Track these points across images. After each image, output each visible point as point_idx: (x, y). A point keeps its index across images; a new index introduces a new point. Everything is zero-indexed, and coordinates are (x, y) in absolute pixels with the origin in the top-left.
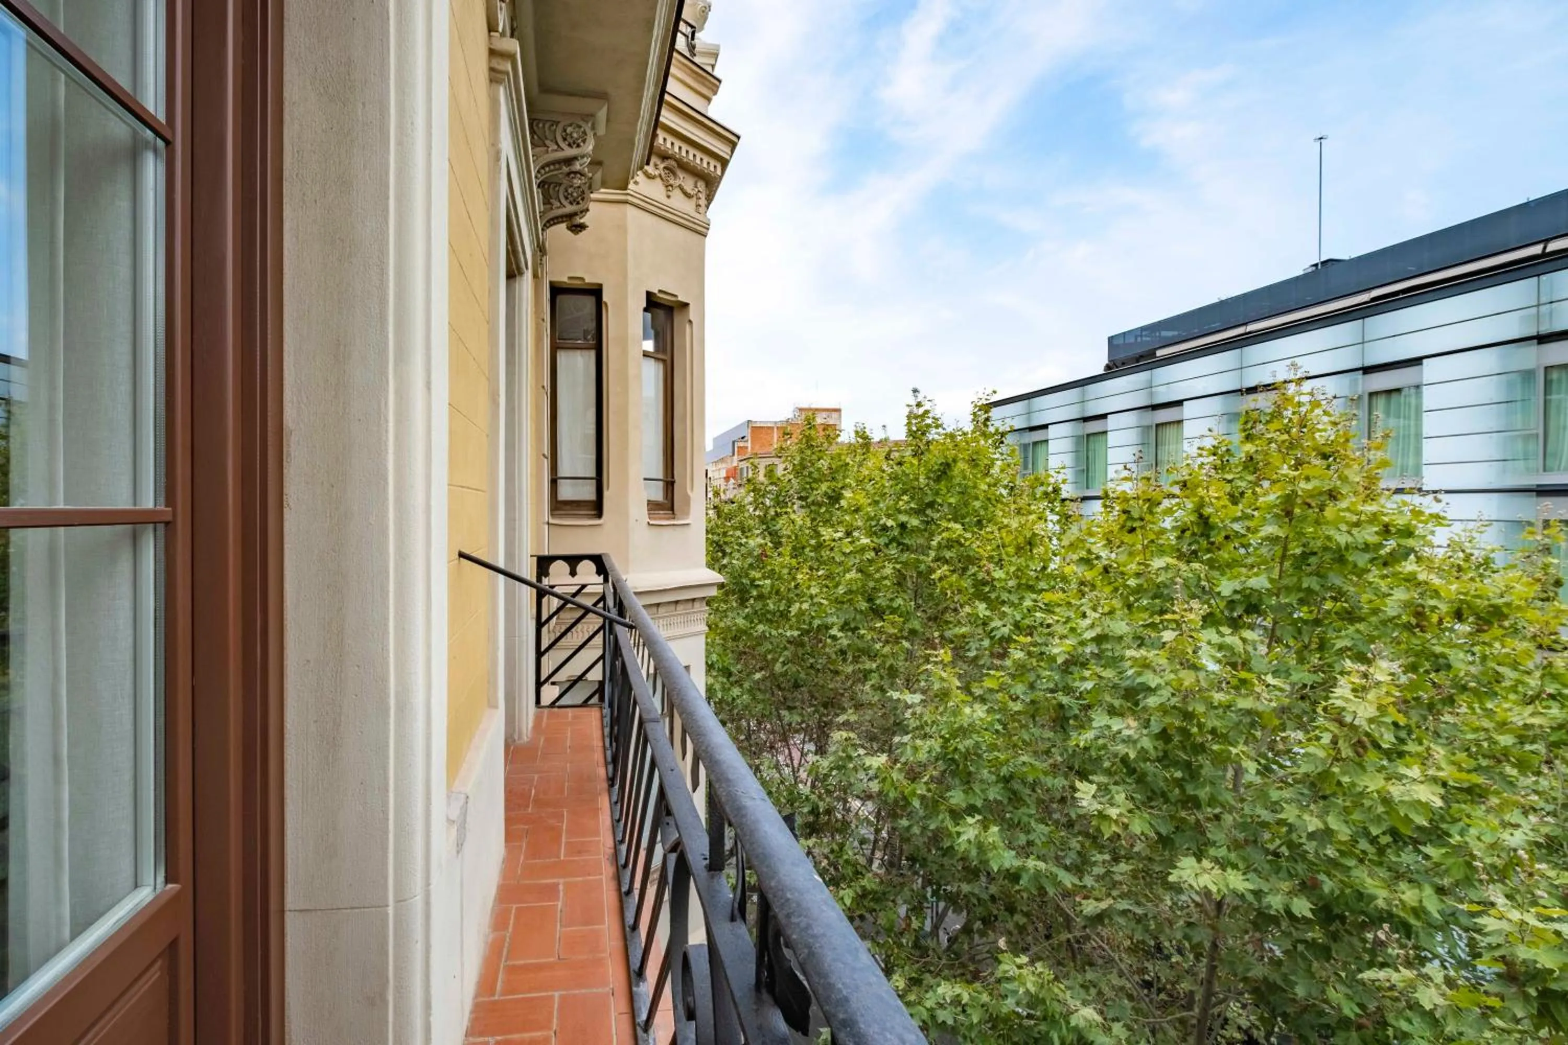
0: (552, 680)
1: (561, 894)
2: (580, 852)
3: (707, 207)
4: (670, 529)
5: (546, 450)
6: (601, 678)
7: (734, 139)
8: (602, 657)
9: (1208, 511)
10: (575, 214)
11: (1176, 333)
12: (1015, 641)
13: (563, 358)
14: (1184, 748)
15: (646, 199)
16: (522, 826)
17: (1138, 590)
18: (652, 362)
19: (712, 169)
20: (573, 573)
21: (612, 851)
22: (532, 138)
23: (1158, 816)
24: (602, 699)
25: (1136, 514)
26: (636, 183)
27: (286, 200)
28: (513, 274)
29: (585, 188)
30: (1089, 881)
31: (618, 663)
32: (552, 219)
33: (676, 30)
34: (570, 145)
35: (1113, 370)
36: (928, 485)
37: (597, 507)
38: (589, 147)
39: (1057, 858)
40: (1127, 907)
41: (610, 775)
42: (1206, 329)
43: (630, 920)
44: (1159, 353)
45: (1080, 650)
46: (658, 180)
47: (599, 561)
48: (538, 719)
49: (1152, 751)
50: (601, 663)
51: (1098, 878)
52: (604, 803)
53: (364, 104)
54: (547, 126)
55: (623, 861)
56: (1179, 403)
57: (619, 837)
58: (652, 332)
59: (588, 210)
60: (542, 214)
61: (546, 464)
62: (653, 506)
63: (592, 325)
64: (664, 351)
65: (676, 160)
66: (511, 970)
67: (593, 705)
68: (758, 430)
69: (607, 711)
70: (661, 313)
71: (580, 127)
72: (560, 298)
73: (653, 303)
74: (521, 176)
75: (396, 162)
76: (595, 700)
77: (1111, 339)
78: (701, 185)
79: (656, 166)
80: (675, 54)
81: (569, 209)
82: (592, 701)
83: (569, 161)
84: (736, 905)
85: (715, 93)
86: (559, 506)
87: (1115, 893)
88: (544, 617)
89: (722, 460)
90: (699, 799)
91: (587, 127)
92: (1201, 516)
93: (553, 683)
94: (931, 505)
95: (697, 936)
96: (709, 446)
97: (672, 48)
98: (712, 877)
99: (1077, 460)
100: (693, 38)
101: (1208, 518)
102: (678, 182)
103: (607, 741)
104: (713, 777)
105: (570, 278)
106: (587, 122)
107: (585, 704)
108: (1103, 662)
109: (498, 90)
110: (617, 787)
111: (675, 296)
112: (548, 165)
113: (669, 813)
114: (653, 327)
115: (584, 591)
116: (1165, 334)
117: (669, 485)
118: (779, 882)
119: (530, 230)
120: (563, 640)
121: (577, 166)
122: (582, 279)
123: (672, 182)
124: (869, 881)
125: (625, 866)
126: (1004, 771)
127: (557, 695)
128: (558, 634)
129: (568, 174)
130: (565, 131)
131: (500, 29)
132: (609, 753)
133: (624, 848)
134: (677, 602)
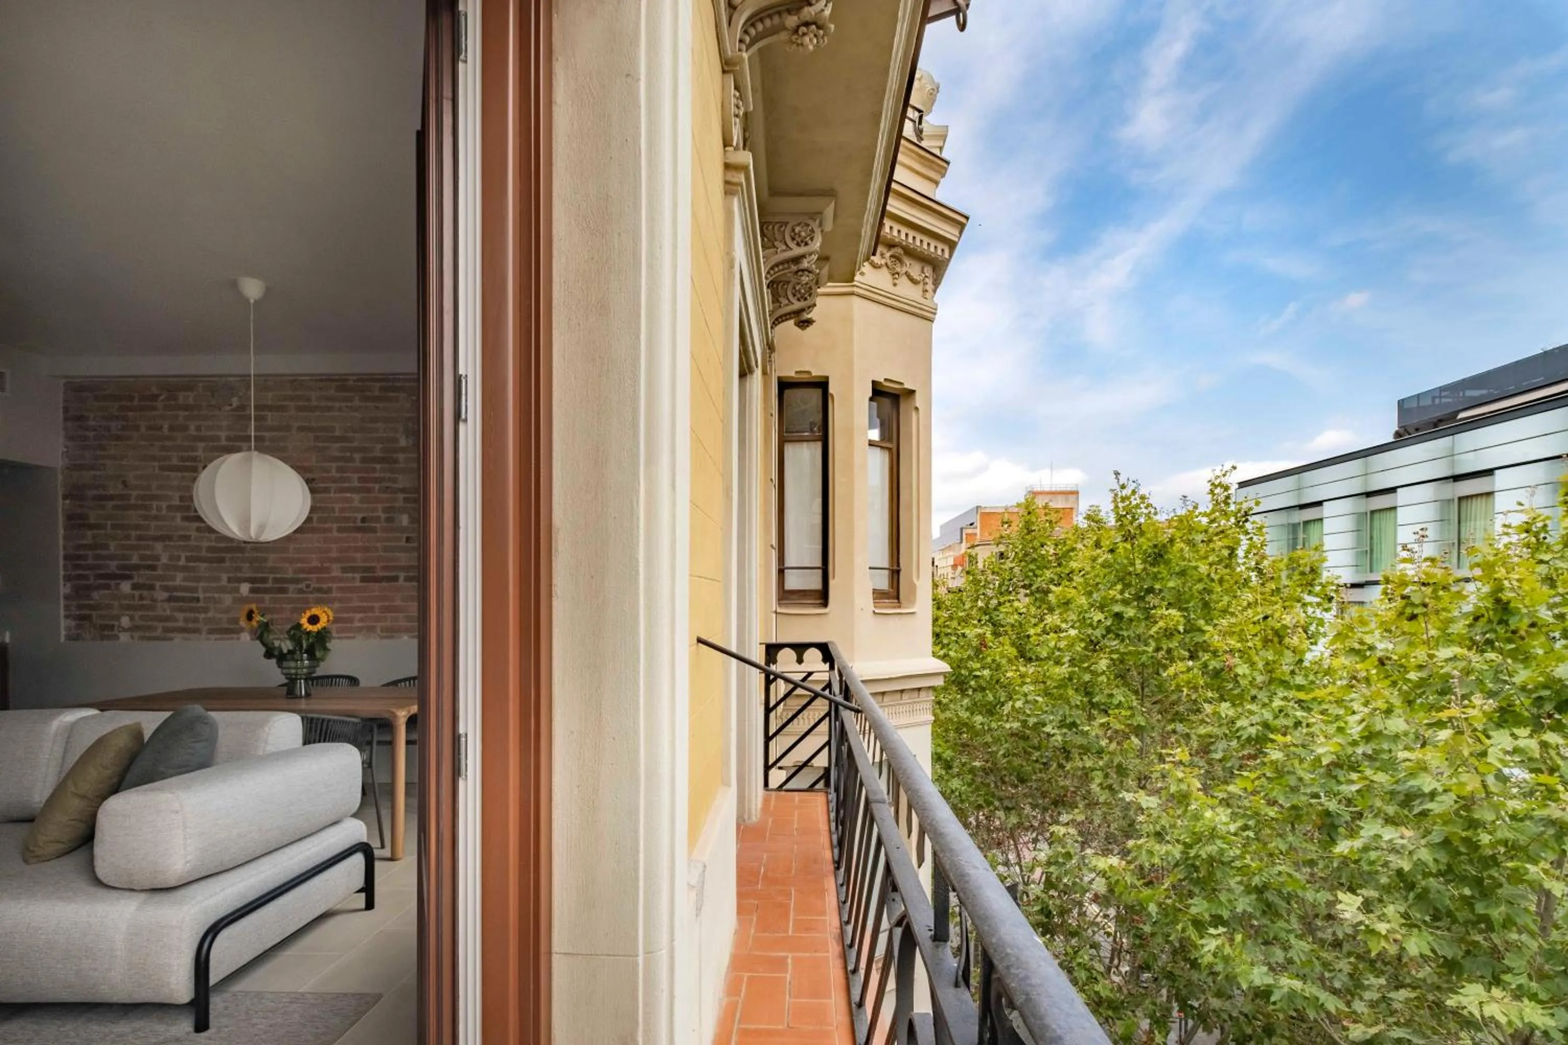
0: (779, 765)
1: (790, 967)
2: (807, 930)
3: (935, 291)
4: (897, 618)
5: (774, 541)
6: (826, 765)
7: (963, 220)
8: (828, 743)
9: (1507, 595)
10: (803, 310)
11: (1485, 392)
12: (1273, 741)
13: (791, 450)
14: (1471, 861)
15: (872, 289)
16: (752, 901)
17: (1422, 683)
18: (877, 451)
19: (939, 252)
20: (800, 661)
21: (839, 931)
22: (763, 240)
23: (1442, 938)
24: (827, 784)
25: (1416, 600)
26: (862, 274)
27: (554, 325)
28: (745, 372)
29: (813, 284)
30: (1359, 1006)
31: (844, 749)
32: (781, 317)
33: (904, 116)
34: (798, 244)
35: (1404, 437)
36: (1145, 569)
37: (823, 596)
38: (816, 245)
39: (1322, 979)
40: (1402, 1035)
41: (836, 858)
42: (1525, 385)
43: (856, 997)
44: (1462, 415)
45: (1350, 751)
46: (885, 268)
47: (824, 649)
48: (766, 801)
49: (1431, 864)
50: (826, 749)
51: (1373, 1005)
52: (830, 884)
53: (619, 234)
54: (776, 227)
55: (848, 941)
56: (1489, 472)
57: (845, 918)
58: (878, 421)
59: (815, 305)
60: (772, 313)
61: (774, 555)
62: (879, 595)
63: (819, 417)
64: (890, 440)
65: (903, 248)
66: (744, 1033)
67: (819, 790)
68: (986, 516)
69: (833, 796)
70: (886, 402)
71: (808, 225)
72: (787, 393)
73: (878, 392)
74: (752, 279)
75: (647, 284)
76: (821, 785)
77: (1401, 403)
78: (928, 270)
79: (882, 255)
80: (903, 142)
81: (797, 305)
82: (817, 787)
83: (797, 260)
84: (960, 973)
85: (943, 176)
86: (785, 596)
87: (1391, 1020)
88: (772, 703)
89: (949, 548)
90: (925, 875)
91: (815, 225)
92: (1498, 601)
93: (780, 768)
94: (1150, 590)
95: (922, 1005)
96: (936, 533)
97: (900, 136)
98: (937, 947)
99: (1359, 540)
100: (920, 123)
101: (1508, 603)
102: (904, 269)
103: (833, 825)
104: (937, 848)
105: (797, 372)
106: (815, 220)
107: (811, 788)
108: (1378, 764)
109: (732, 203)
110: (842, 870)
111: (901, 384)
112: (777, 265)
113: (895, 889)
114: (878, 416)
115: (810, 678)
116: (1469, 393)
117: (895, 573)
118: (1000, 939)
119: (760, 330)
120: (790, 726)
121: (805, 264)
122: (809, 373)
123: (898, 269)
124: (1104, 987)
125: (851, 946)
126: (1256, 881)
127: (784, 779)
128: (785, 720)
129: (796, 272)
130: (793, 230)
131: (735, 144)
132: (835, 837)
133: (850, 928)
134: (902, 691)
